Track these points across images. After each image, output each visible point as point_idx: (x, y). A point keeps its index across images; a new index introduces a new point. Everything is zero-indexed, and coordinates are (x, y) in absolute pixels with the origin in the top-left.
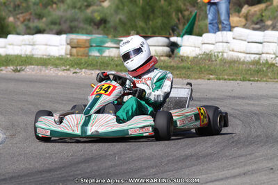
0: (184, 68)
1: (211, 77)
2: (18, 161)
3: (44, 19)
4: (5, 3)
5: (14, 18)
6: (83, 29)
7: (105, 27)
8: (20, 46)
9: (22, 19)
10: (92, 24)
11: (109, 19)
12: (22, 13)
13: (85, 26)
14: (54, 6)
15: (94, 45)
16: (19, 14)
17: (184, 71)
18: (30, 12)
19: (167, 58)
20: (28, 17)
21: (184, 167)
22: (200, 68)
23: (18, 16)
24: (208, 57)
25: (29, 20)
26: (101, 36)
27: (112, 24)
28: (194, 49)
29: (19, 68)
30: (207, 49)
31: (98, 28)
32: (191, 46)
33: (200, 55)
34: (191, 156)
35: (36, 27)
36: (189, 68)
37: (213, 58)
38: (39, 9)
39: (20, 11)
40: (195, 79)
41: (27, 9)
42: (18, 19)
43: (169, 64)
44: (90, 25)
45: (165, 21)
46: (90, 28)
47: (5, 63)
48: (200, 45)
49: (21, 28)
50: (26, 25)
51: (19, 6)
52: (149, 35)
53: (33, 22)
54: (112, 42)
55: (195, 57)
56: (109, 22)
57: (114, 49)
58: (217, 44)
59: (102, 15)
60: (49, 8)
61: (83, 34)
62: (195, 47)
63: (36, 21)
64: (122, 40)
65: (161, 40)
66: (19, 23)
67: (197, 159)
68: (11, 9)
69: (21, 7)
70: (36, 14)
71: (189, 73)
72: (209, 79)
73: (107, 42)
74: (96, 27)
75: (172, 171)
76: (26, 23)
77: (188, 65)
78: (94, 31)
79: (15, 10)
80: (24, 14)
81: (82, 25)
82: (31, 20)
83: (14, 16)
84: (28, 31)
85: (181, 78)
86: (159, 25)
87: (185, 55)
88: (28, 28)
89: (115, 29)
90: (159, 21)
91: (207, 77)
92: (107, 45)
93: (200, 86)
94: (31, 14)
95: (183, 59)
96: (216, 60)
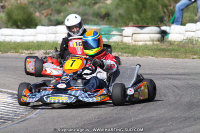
0: (173, 50)
1: (195, 56)
2: (58, 122)
3: (62, 14)
4: (32, 2)
5: (40, 13)
6: (92, 21)
7: (108, 19)
8: (46, 34)
9: (45, 14)
10: (99, 17)
11: (111, 13)
12: (45, 9)
13: (94, 19)
14: (69, 4)
15: (103, 33)
16: (43, 10)
17: (173, 53)
18: (51, 8)
19: (158, 43)
20: (50, 12)
21: (185, 126)
22: (186, 50)
23: (43, 12)
24: (190, 41)
25: (51, 15)
26: (107, 26)
27: (114, 17)
28: (179, 35)
29: (48, 51)
30: (190, 35)
31: (103, 20)
32: (177, 33)
33: (184, 40)
34: (189, 118)
35: (57, 20)
36: (177, 50)
37: (195, 42)
38: (58, 7)
39: (44, 8)
40: (183, 58)
41: (49, 6)
42: (42, 14)
43: (161, 47)
44: (97, 18)
45: (154, 14)
46: (97, 20)
47: (37, 48)
48: (184, 33)
49: (45, 20)
50: (49, 19)
51: (43, 4)
52: (145, 25)
53: (54, 16)
54: (116, 30)
55: (180, 42)
56: (111, 16)
57: (118, 36)
58: (197, 31)
59: (106, 10)
60: (65, 5)
61: (92, 24)
62: (180, 34)
63: (56, 15)
64: (124, 30)
65: (154, 29)
66: (43, 17)
67: (194, 120)
68: (37, 6)
69: (44, 5)
70: (56, 10)
71: (178, 54)
72: (193, 59)
73: (113, 31)
74: (102, 19)
75: (177, 130)
76: (49, 16)
77: (176, 47)
78: (101, 23)
79: (40, 7)
80: (47, 10)
81: (91, 18)
82: (52, 15)
83: (40, 12)
84: (50, 23)
85: (172, 57)
86: (149, 17)
87: (173, 40)
88: (50, 20)
89: (116, 20)
90: (149, 14)
91: (192, 57)
92: (113, 33)
93: (187, 64)
94: (52, 10)
95: (171, 43)
96: (196, 44)
